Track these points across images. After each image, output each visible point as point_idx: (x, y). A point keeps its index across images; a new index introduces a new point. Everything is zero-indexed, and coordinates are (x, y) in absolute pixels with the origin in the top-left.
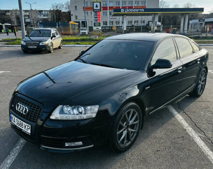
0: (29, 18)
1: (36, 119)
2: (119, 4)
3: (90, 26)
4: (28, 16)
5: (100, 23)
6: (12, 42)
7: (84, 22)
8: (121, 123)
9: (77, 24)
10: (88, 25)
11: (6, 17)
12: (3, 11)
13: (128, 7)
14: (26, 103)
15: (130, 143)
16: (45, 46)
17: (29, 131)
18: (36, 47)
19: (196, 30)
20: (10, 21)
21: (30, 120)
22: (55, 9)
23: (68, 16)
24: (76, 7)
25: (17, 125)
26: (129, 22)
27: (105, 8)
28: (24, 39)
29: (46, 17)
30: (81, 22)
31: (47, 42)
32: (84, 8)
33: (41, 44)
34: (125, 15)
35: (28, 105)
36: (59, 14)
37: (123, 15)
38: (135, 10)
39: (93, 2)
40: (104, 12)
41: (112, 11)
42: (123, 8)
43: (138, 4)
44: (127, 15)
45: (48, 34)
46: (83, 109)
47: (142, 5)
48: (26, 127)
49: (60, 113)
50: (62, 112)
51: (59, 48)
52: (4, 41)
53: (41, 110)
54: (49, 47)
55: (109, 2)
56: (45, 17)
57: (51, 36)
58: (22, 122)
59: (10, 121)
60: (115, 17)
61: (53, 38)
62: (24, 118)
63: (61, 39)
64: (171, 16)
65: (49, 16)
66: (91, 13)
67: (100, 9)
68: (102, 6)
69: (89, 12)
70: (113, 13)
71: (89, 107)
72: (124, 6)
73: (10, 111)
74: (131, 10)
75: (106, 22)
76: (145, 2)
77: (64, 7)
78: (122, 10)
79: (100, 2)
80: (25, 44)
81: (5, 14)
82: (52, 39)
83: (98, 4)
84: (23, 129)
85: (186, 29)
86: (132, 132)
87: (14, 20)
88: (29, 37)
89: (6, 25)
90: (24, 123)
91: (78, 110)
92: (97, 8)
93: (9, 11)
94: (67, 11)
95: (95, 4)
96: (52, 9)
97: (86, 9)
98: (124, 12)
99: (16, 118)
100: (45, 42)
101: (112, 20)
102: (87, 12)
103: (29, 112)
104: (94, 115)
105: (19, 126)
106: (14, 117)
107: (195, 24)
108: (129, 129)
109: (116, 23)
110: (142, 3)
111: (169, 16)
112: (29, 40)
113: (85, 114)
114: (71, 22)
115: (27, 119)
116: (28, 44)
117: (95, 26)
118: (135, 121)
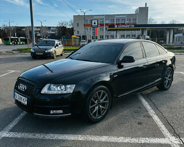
0: (40, 33)
1: (31, 94)
2: (113, 22)
3: (90, 39)
4: (39, 31)
5: (97, 37)
6: (24, 51)
7: (84, 36)
8: (92, 99)
9: (78, 37)
10: (87, 39)
11: (21, 32)
12: (20, 27)
13: (122, 24)
14: (25, 84)
15: (101, 117)
16: (50, 53)
17: (26, 103)
18: (42, 54)
19: (181, 42)
20: (24, 35)
21: (27, 95)
22: (61, 26)
23: (71, 31)
24: (78, 24)
25: (18, 100)
26: (122, 35)
27: (102, 25)
28: (33, 48)
29: (54, 32)
30: (82, 36)
31: (51, 50)
32: (84, 24)
33: (46, 51)
34: (118, 30)
35: (27, 85)
36: (64, 30)
37: (116, 30)
38: (126, 26)
39: (92, 20)
40: (101, 28)
41: (107, 27)
42: (117, 24)
43: (130, 21)
44: (120, 30)
45: (53, 44)
46: (64, 87)
47: (133, 22)
48: (24, 100)
49: (48, 90)
50: (49, 89)
51: (61, 55)
52: (18, 50)
53: (35, 87)
54: (53, 54)
55: (106, 20)
56: (52, 33)
57: (55, 45)
58: (21, 96)
59: (14, 97)
60: (110, 32)
61: (57, 47)
62: (23, 93)
63: (63, 48)
64: (159, 31)
65: (56, 32)
66: (90, 28)
67: (97, 26)
68: (99, 23)
69: (89, 28)
70: (108, 29)
71: (68, 86)
72: (118, 23)
73: (14, 90)
74: (123, 26)
75: (103, 36)
76: (136, 19)
77: (69, 24)
78: (116, 26)
79: (98, 20)
80: (34, 51)
81: (21, 30)
82: (55, 47)
83: (96, 22)
84: (22, 102)
85: (171, 41)
86: (103, 109)
87: (28, 34)
88: (37, 46)
89: (21, 39)
90: (23, 97)
91: (60, 88)
92: (95, 25)
93: (24, 27)
94: (71, 27)
95: (93, 22)
96: (59, 26)
97: (86, 25)
98: (118, 27)
99: (18, 94)
100: (49, 50)
101: (107, 34)
102: (87, 28)
103: (27, 89)
104: (72, 92)
105: (20, 100)
106: (17, 94)
107: (180, 37)
108: (100, 106)
109: (111, 37)
110: (133, 21)
111: (157, 31)
112: (38, 48)
113: (65, 90)
114: (73, 36)
115: (25, 94)
116: (36, 51)
117: (93, 39)
118: (105, 100)
